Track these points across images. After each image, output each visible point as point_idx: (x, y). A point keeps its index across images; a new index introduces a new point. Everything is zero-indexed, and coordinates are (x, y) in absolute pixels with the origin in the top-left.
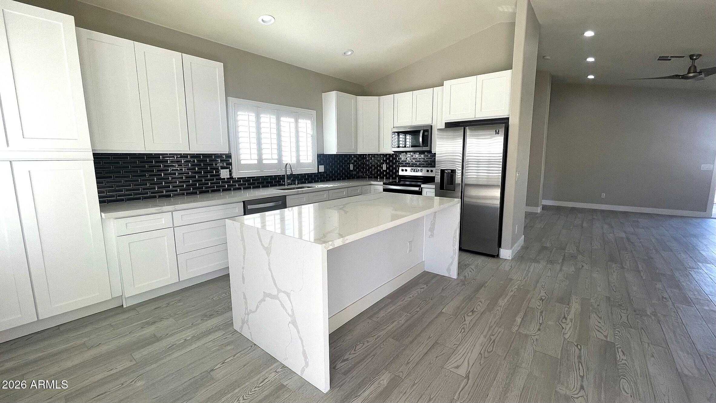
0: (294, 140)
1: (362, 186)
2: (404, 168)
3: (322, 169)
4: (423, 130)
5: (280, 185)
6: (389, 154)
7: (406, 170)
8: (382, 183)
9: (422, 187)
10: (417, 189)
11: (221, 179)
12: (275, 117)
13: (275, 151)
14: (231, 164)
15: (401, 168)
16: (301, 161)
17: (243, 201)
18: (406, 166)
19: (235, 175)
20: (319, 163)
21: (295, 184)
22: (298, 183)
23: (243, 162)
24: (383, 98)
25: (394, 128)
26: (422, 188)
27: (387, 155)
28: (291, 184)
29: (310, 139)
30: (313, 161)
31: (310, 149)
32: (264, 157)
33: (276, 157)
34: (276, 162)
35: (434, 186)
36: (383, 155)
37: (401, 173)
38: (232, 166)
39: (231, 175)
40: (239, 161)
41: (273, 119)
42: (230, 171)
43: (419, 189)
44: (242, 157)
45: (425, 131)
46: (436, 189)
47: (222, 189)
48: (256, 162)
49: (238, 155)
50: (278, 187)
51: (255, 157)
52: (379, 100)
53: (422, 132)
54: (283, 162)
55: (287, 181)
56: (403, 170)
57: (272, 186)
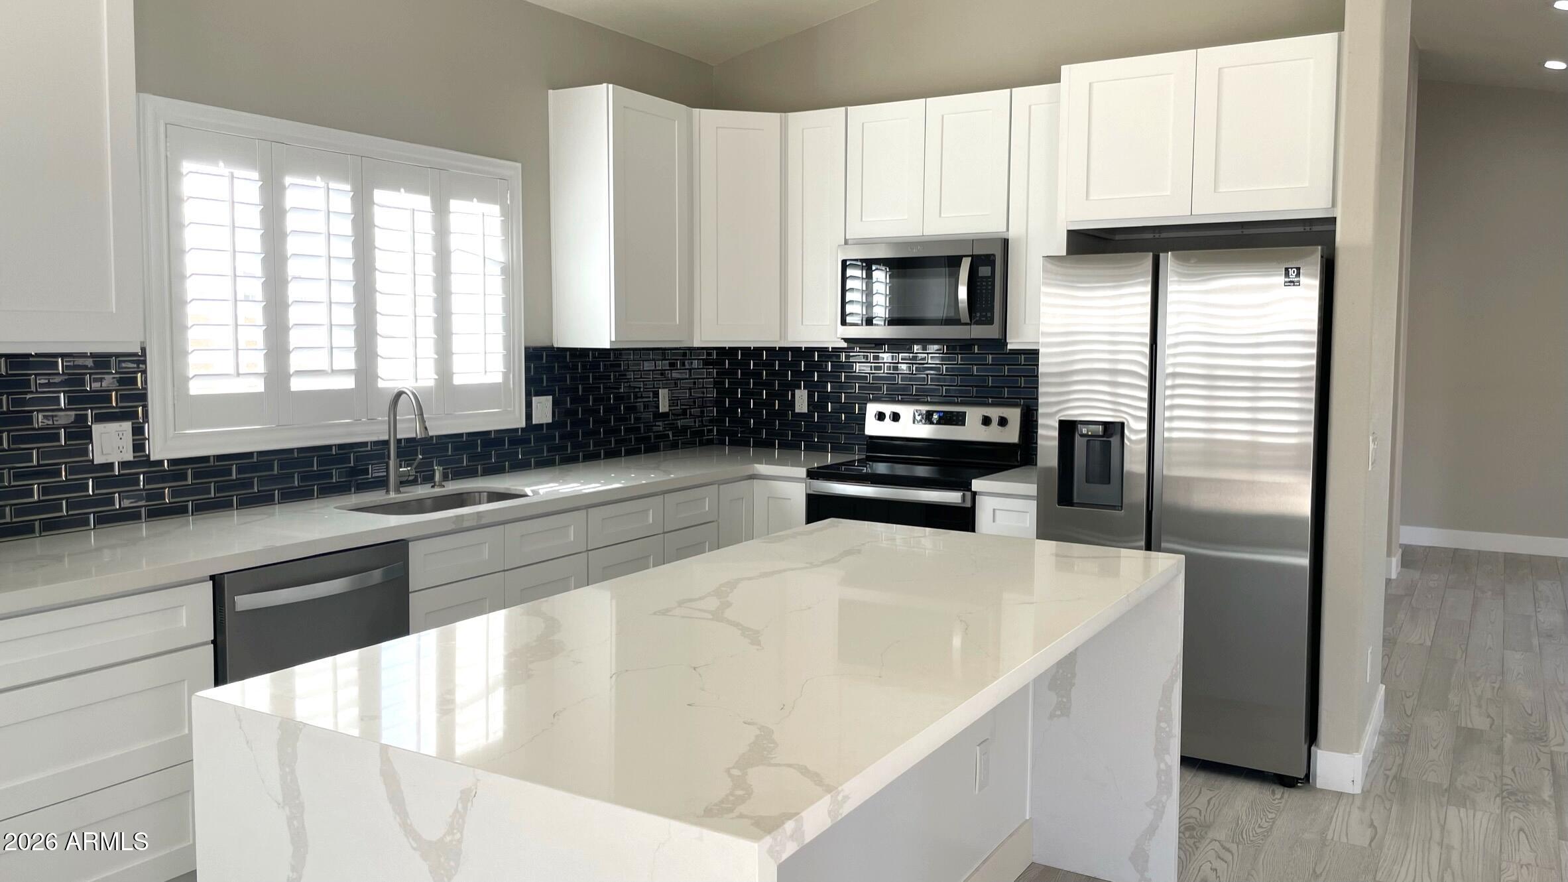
0: (427, 286)
1: (721, 483)
2: (888, 409)
3: (543, 411)
4: (972, 256)
5: (363, 487)
6: (822, 351)
7: (896, 417)
8: (802, 472)
9: (973, 490)
10: (952, 497)
11: (92, 468)
12: (348, 187)
13: (347, 338)
14: (142, 397)
15: (872, 409)
16: (458, 380)
17: (212, 578)
18: (893, 401)
19: (161, 449)
20: (534, 387)
21: (429, 479)
22: (445, 477)
23: (196, 388)
24: (799, 120)
25: (846, 242)
26: (974, 494)
27: (810, 350)
28: (414, 482)
29: (496, 285)
30: (506, 375)
31: (496, 325)
32: (296, 362)
33: (347, 360)
34: (348, 383)
35: (1032, 489)
36: (796, 351)
37: (873, 428)
38: (145, 407)
39: (138, 447)
40: (180, 381)
41: (342, 197)
42: (138, 431)
43: (964, 496)
44: (195, 363)
45: (979, 261)
46: (1041, 499)
47: (94, 513)
48: (258, 386)
49: (177, 353)
50: (355, 499)
51: (256, 361)
52: (784, 129)
53: (966, 265)
54: (381, 384)
55: (396, 470)
56: (881, 416)
57: (330, 490)
